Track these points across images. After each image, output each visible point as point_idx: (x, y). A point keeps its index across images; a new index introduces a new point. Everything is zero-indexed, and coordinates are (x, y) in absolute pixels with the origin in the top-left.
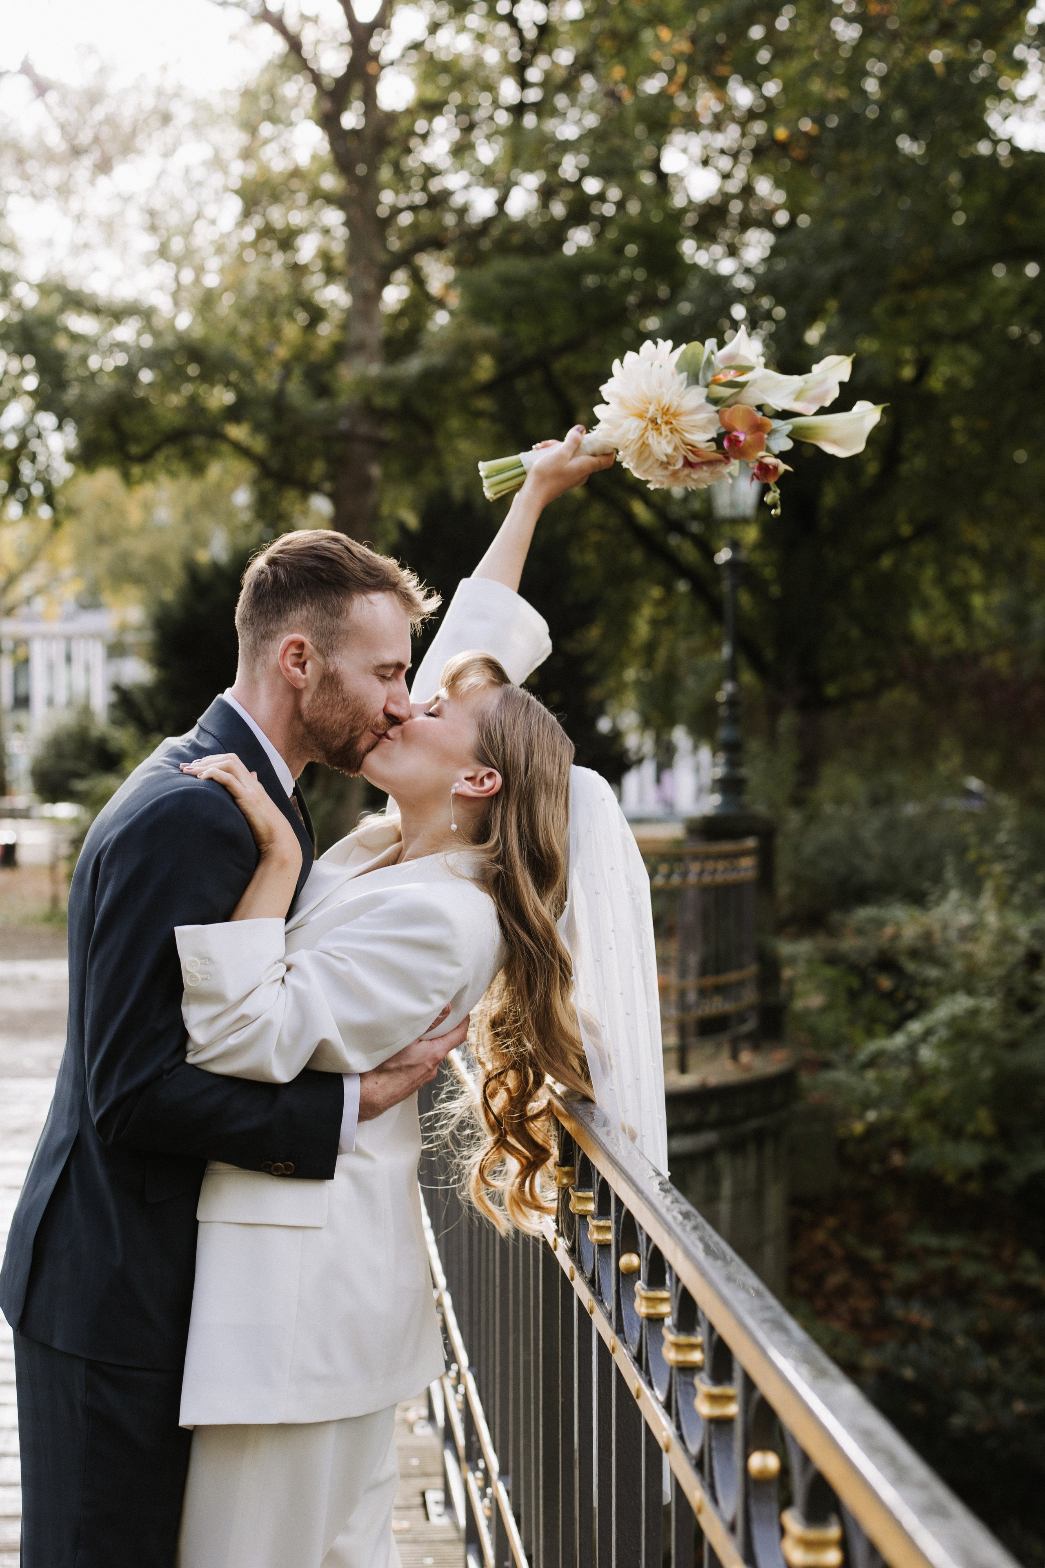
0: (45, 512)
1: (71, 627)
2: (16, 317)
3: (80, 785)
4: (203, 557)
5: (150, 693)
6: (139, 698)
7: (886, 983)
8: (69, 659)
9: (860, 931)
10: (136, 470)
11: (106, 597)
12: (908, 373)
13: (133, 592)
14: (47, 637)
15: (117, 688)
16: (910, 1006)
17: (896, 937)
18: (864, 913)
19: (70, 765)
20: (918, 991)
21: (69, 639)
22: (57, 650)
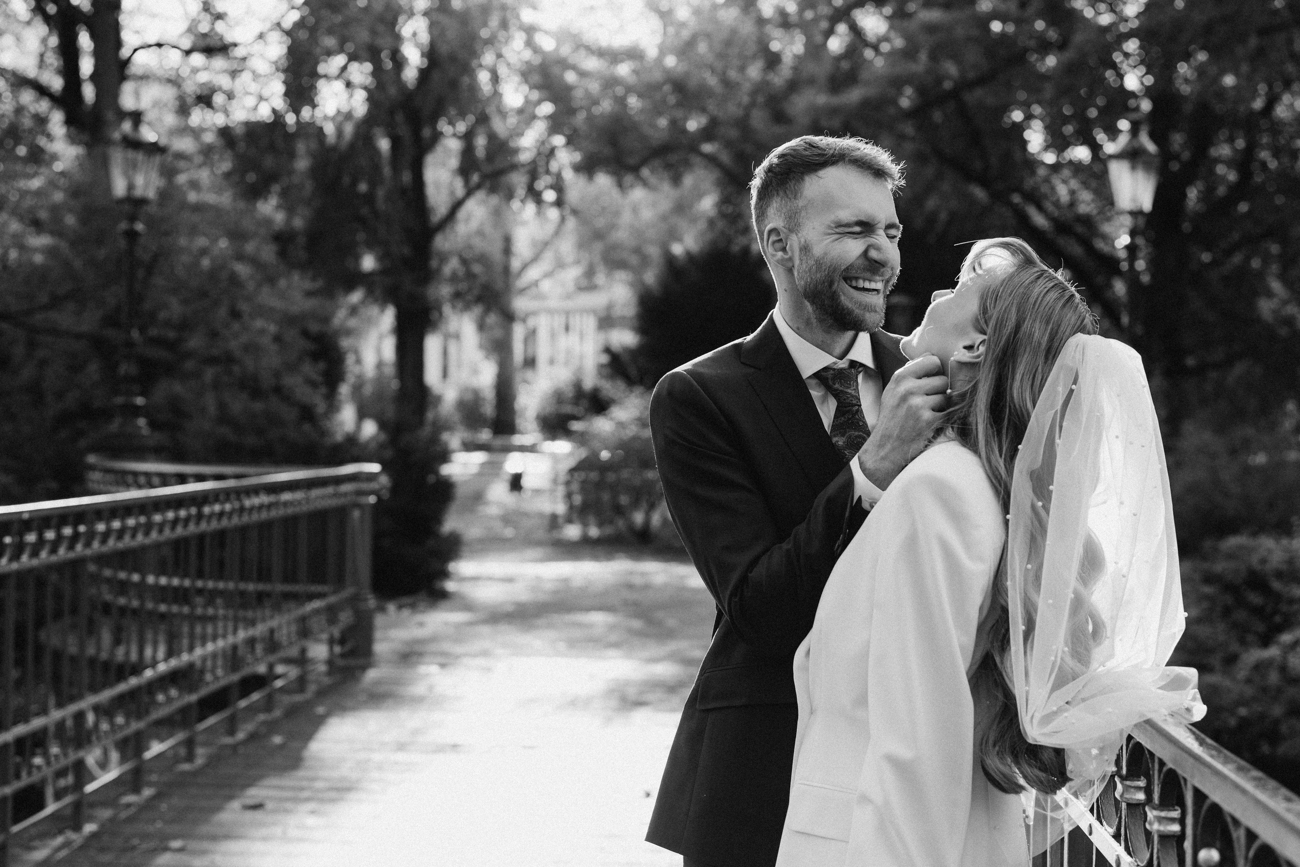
0: (553, 214)
1: (570, 304)
2: (537, 60)
3: (576, 426)
4: (677, 249)
5: (635, 353)
6: (626, 358)
7: (1255, 599)
8: (567, 328)
9: (1231, 556)
10: (628, 179)
11: (600, 278)
12: (1258, 104)
13: (622, 275)
14: (551, 312)
15: (607, 350)
16: (1278, 619)
17: (1264, 561)
18: (1233, 541)
19: (568, 409)
20: (1284, 608)
21: (567, 313)
22: (559, 321)
